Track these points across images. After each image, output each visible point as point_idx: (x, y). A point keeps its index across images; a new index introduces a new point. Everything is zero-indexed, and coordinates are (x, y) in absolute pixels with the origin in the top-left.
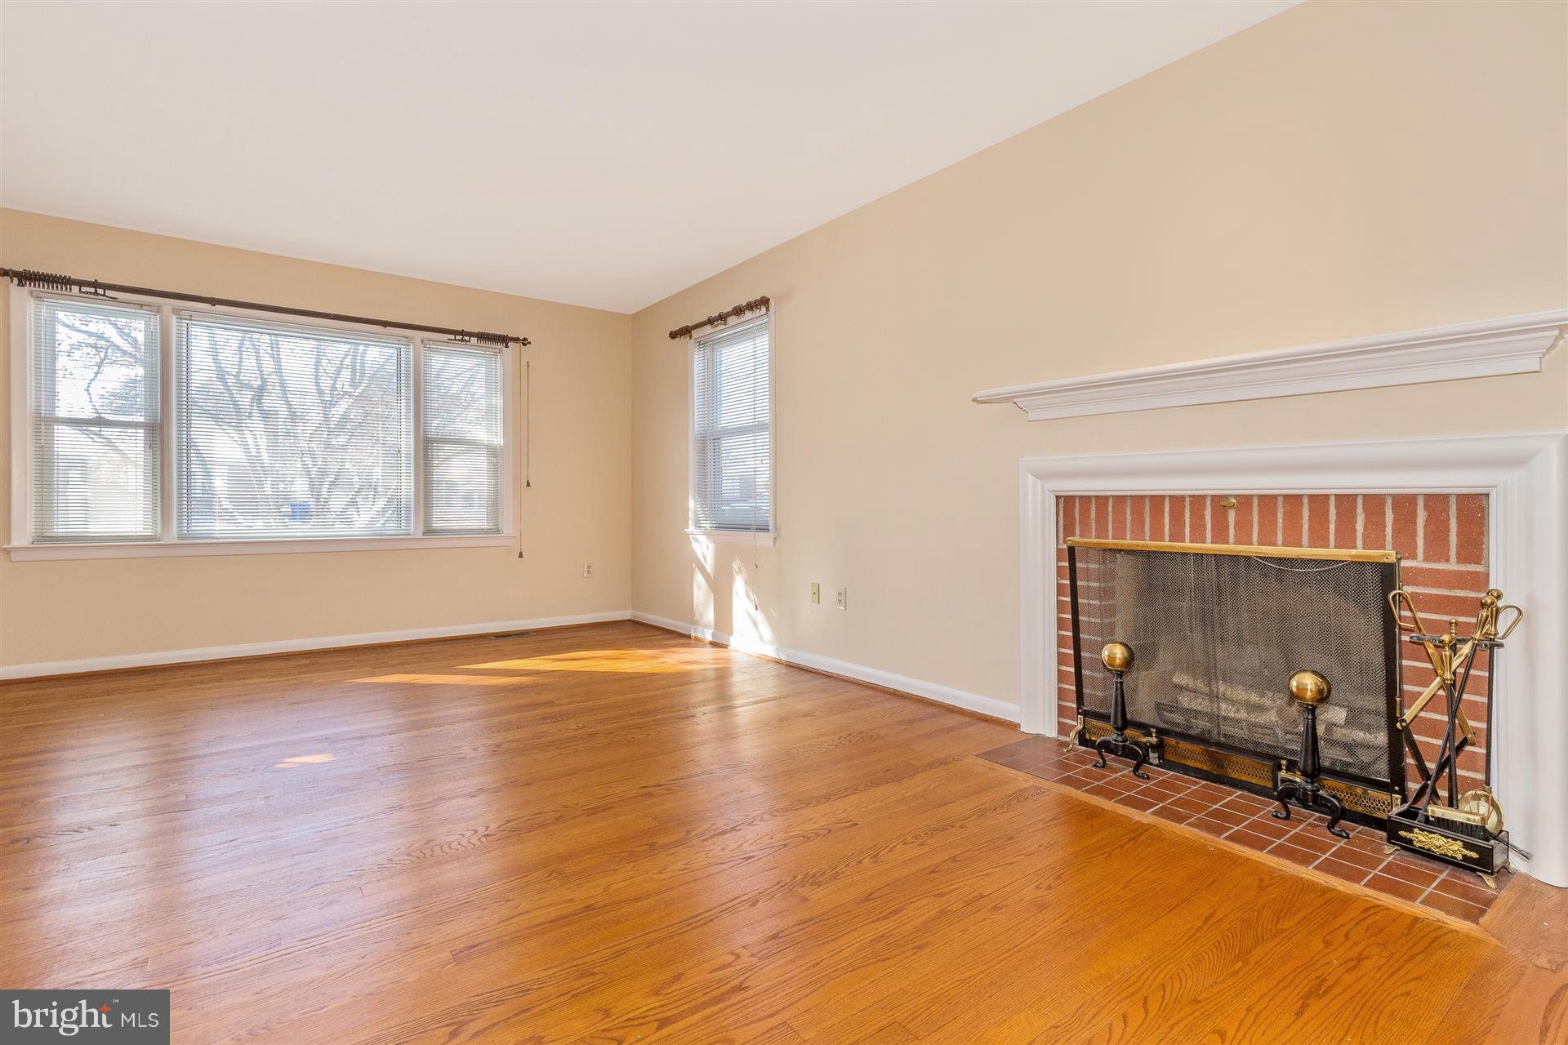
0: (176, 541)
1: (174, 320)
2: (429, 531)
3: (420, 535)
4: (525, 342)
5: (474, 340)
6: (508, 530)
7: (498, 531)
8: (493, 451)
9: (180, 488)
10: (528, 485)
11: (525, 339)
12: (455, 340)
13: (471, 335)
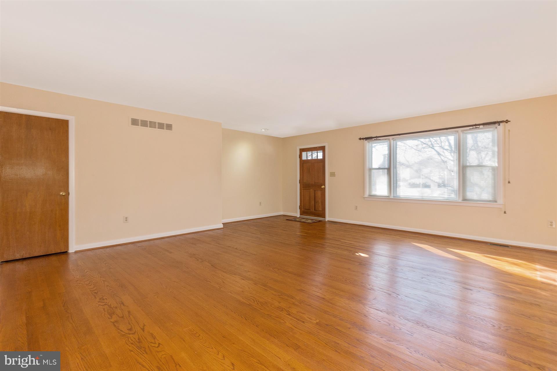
0: (393, 198)
1: (392, 141)
2: (465, 200)
3: (460, 200)
4: (507, 121)
5: (481, 126)
6: (501, 201)
7: (496, 202)
8: (494, 169)
9: (394, 184)
10: (509, 182)
11: (507, 120)
12: (473, 128)
13: (479, 125)
